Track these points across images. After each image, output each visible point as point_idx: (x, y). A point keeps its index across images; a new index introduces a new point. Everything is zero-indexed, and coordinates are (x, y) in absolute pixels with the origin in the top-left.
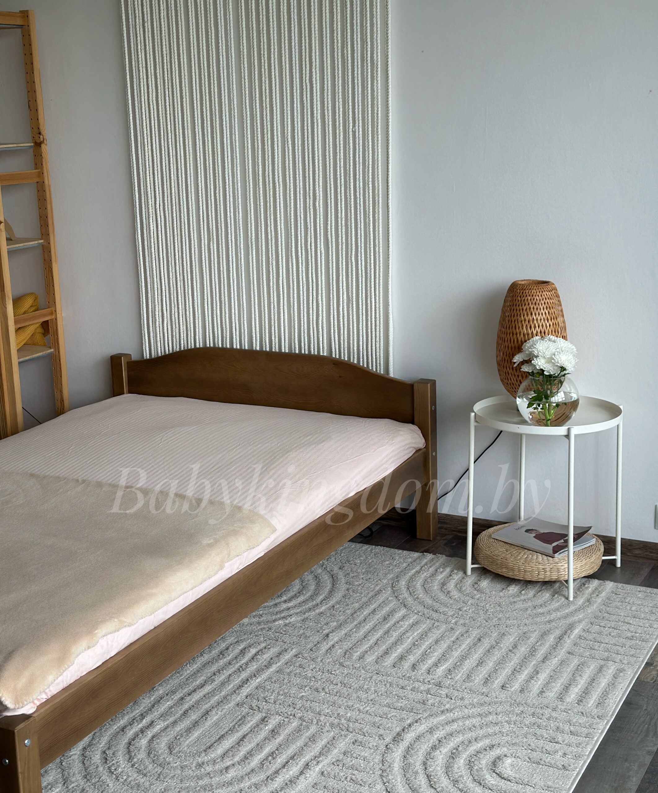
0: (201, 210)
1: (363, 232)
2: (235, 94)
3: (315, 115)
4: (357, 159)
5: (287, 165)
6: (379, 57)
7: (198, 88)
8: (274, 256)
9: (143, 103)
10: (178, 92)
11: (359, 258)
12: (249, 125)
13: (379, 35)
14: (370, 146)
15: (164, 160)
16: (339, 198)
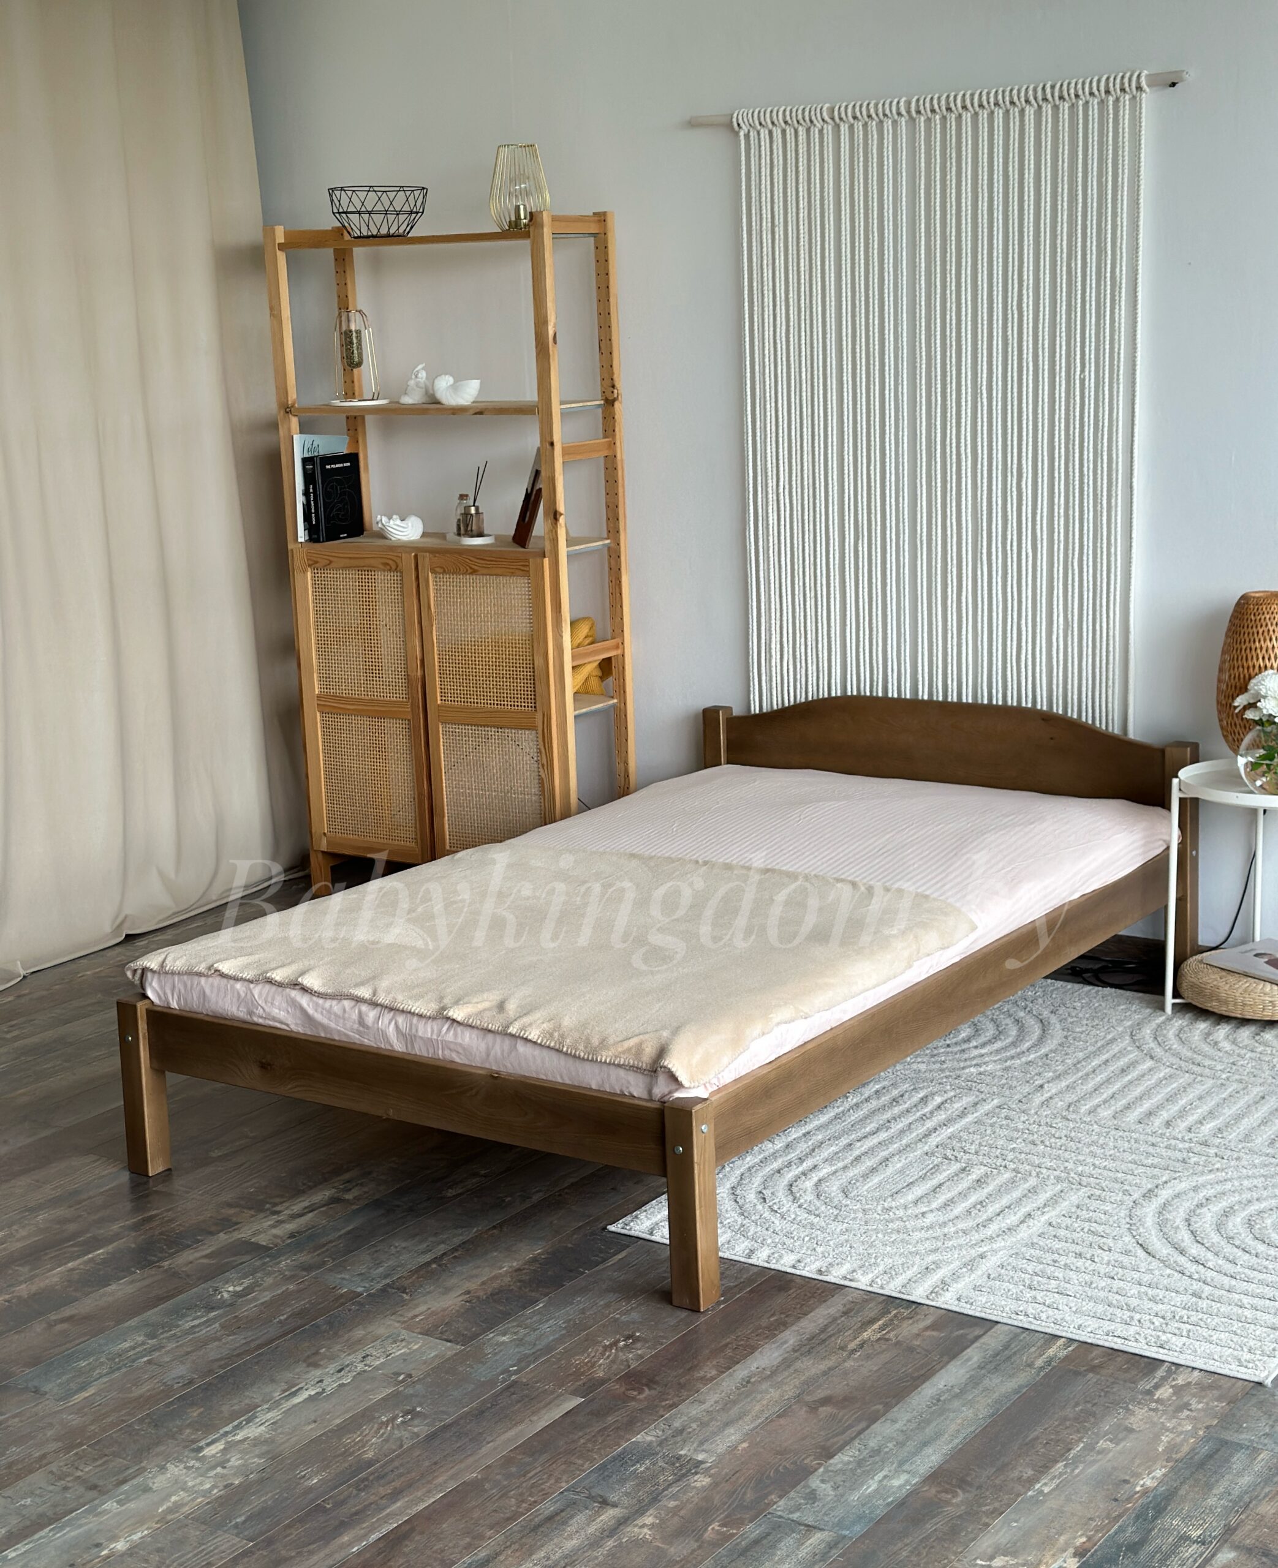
1: (1091, 525)
2: (905, 327)
3: (1025, 356)
4: (1086, 419)
5: (979, 428)
6: (1124, 272)
7: (849, 319)
8: (955, 562)
9: (766, 341)
10: (820, 324)
11: (1085, 562)
12: (924, 370)
13: (1124, 242)
14: (1107, 400)
15: (793, 423)
16: (1056, 475)
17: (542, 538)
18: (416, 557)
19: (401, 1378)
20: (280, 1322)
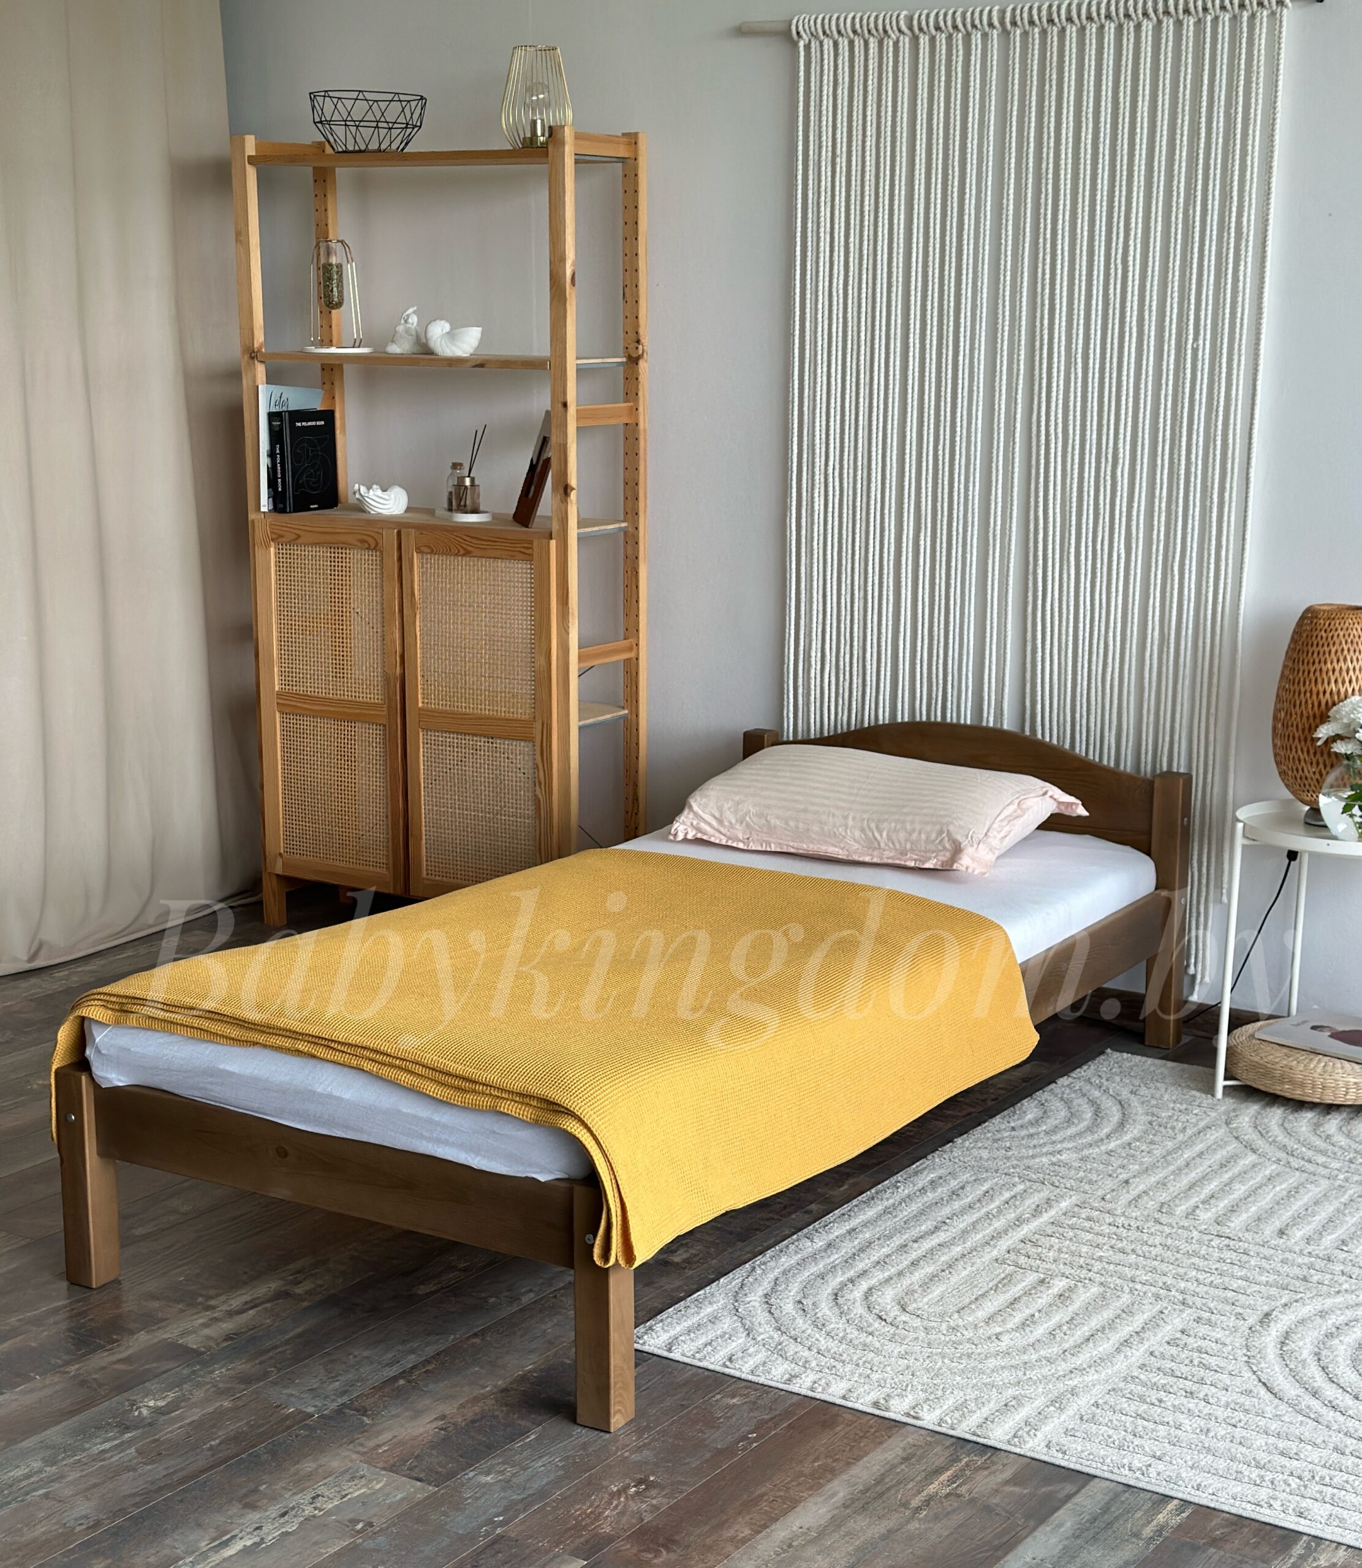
0: (907, 479)
3: (1128, 319)
4: (1197, 397)
6: (1252, 222)
9: (820, 293)
11: (1187, 567)
12: (1006, 334)
13: (1255, 185)
14: (1224, 375)
15: (848, 391)
16: (1159, 462)
17: (550, 518)
18: (399, 534)
19: (360, 1526)
20: (211, 1448)
